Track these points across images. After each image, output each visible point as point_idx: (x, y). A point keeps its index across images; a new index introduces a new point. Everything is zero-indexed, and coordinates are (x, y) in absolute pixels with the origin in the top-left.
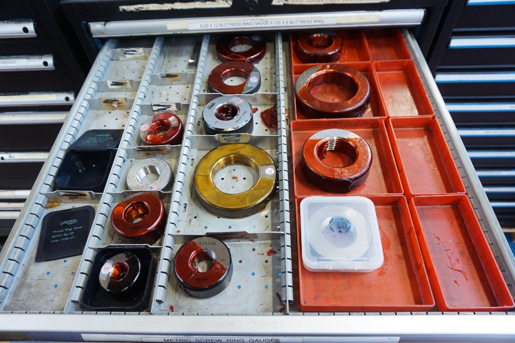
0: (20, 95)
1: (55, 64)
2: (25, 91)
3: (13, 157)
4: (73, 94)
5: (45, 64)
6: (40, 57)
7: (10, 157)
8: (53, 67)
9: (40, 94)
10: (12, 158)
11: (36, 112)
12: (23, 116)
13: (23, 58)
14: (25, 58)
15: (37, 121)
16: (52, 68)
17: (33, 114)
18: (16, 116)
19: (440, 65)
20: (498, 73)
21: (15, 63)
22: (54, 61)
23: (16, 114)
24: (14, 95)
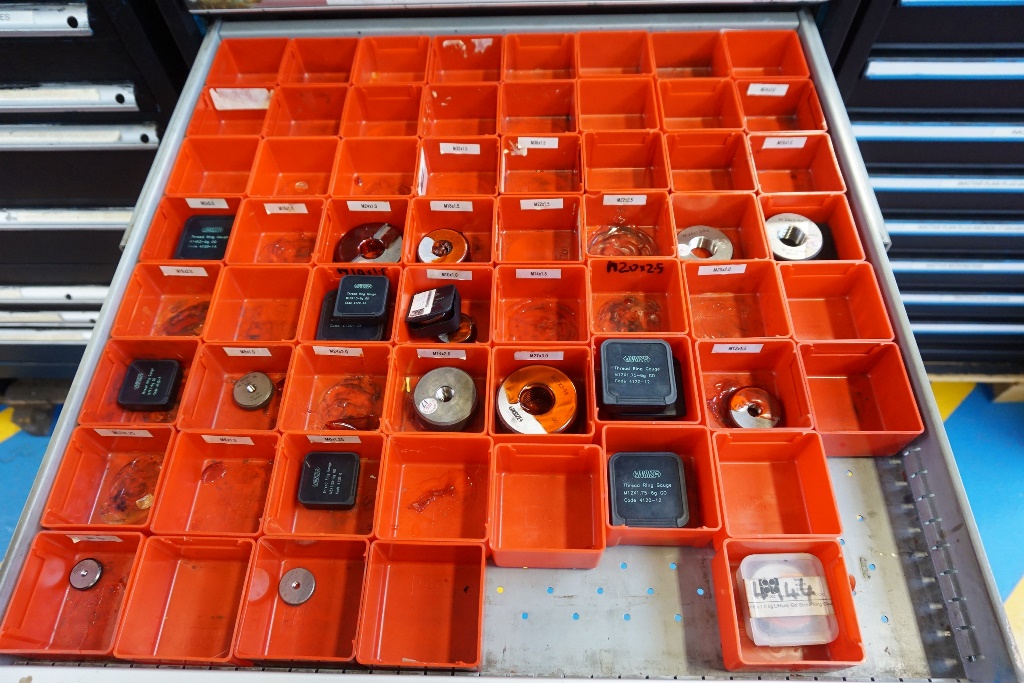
0: (21, 88)
1: (92, 24)
2: (33, 81)
3: (15, 219)
4: (131, 90)
5: (73, 22)
6: (61, 7)
7: (8, 218)
8: (88, 29)
9: (63, 87)
10: (12, 221)
11: (57, 126)
12: (31, 133)
13: (25, 10)
14: (29, 10)
15: (60, 143)
16: (87, 32)
17: (49, 129)
18: (15, 133)
19: (878, 41)
20: (994, 61)
21: (8, 18)
22: (90, 17)
23: (16, 130)
24: (11, 88)
